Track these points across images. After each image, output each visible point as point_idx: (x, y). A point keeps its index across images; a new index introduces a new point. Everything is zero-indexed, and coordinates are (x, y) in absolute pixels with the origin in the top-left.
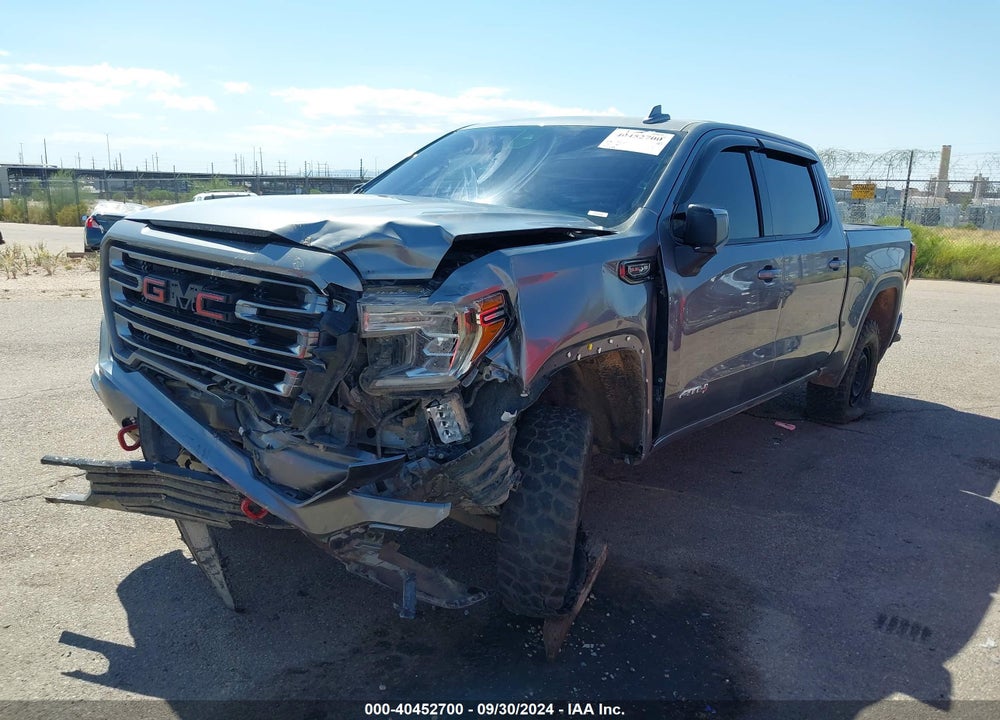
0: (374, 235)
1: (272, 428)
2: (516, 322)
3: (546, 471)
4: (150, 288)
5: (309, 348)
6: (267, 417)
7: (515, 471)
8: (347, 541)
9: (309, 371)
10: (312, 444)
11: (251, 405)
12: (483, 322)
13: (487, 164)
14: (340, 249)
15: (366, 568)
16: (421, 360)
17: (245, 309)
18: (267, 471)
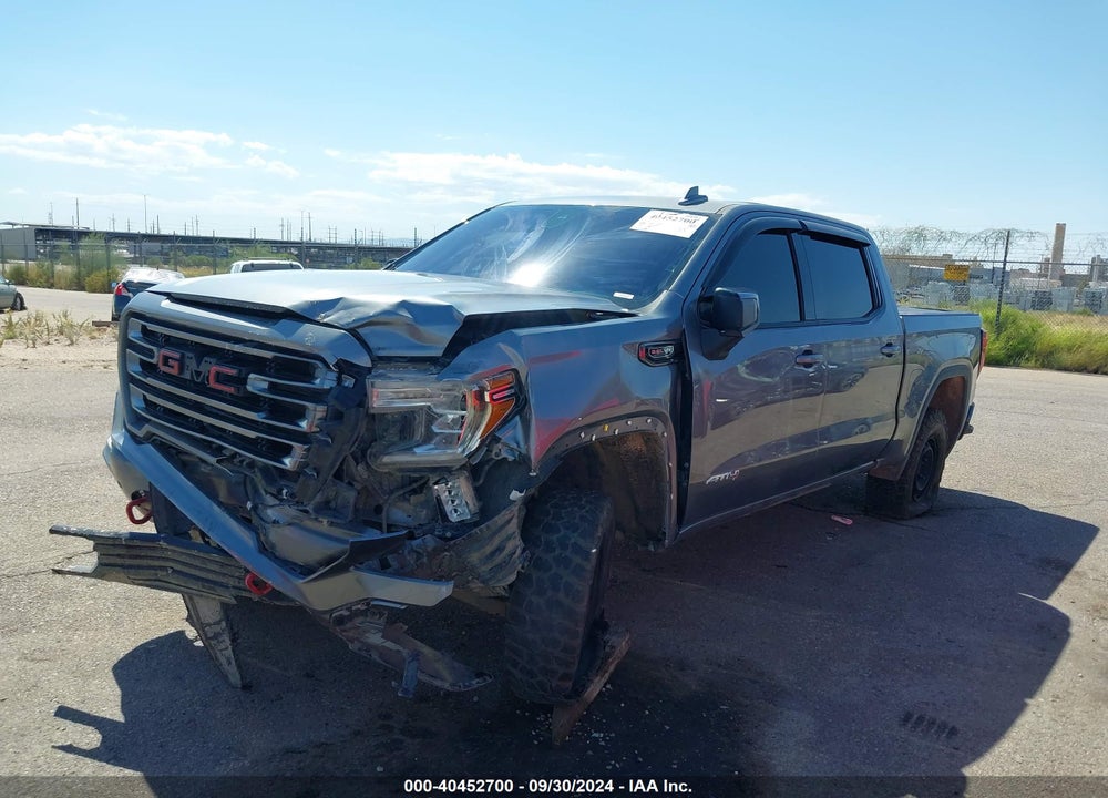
0: (386, 312)
1: (277, 502)
2: (526, 401)
3: (557, 552)
4: (166, 360)
5: (316, 422)
6: (274, 491)
7: (524, 550)
8: (350, 618)
9: (315, 445)
10: (316, 519)
11: (258, 478)
12: (492, 399)
13: (518, 243)
14: (352, 326)
15: (369, 648)
16: (429, 437)
17: (257, 383)
18: (273, 546)
